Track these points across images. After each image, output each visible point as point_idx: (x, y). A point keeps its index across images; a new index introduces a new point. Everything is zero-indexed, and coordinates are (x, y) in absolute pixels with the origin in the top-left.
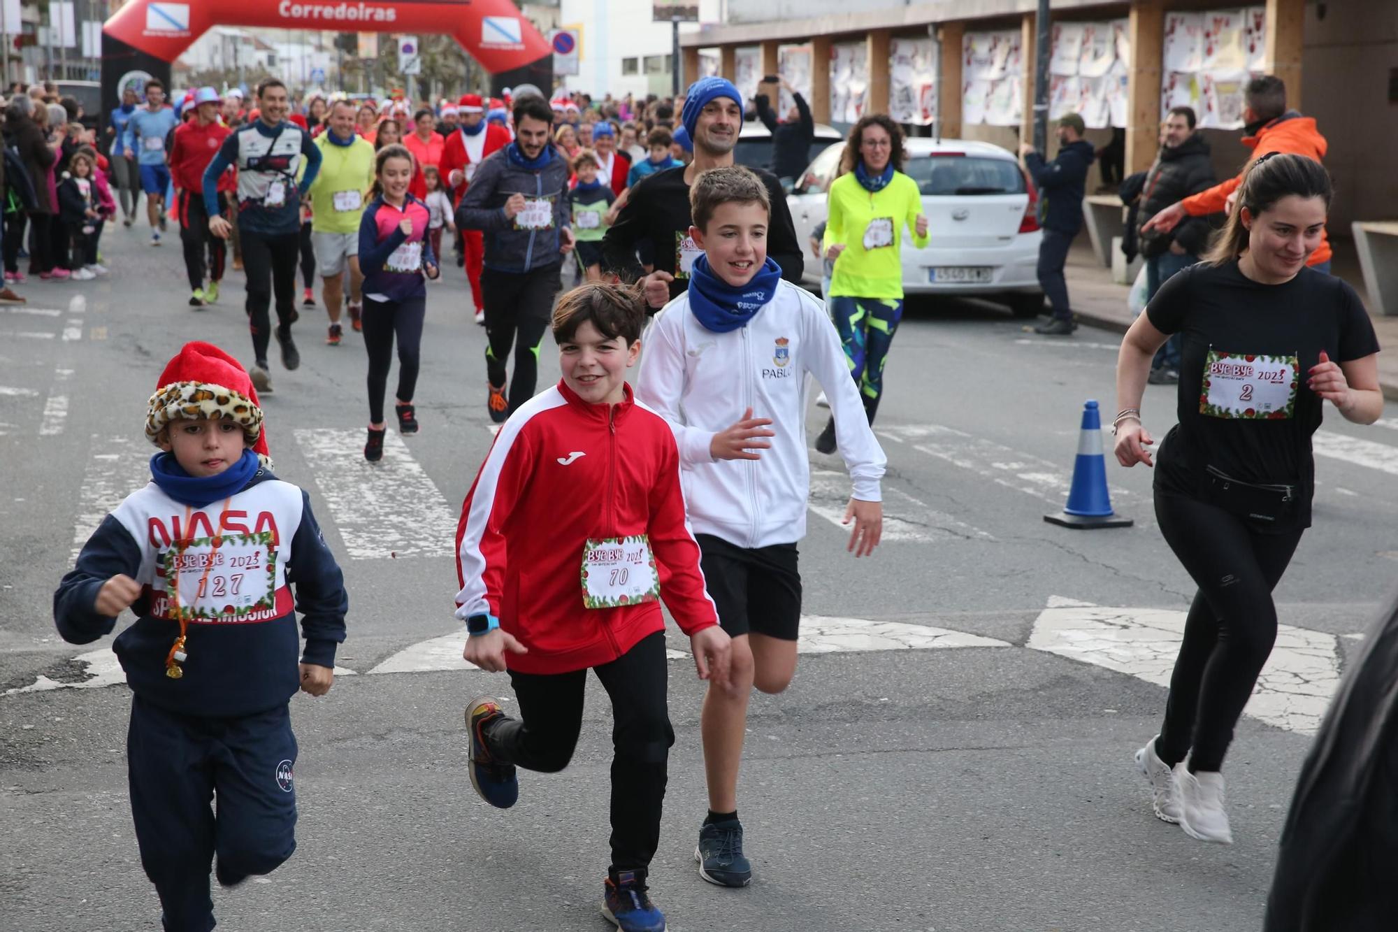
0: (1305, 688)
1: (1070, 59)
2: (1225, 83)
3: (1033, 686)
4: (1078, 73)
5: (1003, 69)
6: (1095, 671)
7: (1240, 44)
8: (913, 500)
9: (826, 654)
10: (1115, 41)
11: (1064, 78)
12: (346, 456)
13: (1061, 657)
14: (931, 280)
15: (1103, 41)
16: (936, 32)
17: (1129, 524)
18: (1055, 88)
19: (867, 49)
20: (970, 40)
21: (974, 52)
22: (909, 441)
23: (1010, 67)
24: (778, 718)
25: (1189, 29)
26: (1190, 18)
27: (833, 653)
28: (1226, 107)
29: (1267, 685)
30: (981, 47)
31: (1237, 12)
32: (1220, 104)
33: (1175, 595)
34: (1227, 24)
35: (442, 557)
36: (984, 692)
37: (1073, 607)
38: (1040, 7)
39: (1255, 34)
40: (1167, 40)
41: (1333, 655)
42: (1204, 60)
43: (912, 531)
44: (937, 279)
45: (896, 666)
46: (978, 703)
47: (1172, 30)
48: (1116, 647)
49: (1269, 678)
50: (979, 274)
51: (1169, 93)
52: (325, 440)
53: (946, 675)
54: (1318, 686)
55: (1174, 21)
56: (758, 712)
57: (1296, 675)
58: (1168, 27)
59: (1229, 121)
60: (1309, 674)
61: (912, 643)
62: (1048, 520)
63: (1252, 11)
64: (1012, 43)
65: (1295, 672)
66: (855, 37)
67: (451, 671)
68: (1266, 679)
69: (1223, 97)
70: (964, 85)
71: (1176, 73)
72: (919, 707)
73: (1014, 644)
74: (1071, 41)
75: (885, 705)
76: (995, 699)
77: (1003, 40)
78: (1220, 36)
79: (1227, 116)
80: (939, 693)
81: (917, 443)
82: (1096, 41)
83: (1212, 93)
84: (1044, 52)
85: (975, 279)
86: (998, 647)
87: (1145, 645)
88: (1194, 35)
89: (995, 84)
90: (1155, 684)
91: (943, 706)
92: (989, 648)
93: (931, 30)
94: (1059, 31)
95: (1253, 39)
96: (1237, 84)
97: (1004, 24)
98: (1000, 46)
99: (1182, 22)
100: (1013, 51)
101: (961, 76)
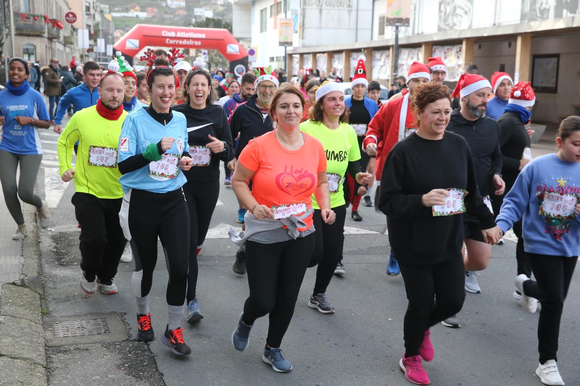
1: (404, 59)
2: (450, 68)
3: (386, 246)
4: (406, 64)
5: (384, 62)
7: (455, 56)
10: (418, 54)
11: (402, 65)
15: (414, 54)
16: (364, 50)
18: (400, 68)
19: (344, 55)
20: (374, 53)
21: (375, 57)
23: (386, 61)
25: (440, 51)
26: (440, 48)
30: (378, 55)
31: (454, 46)
34: (451, 50)
36: (371, 247)
38: (394, 43)
39: (459, 53)
46: (370, 250)
47: (435, 51)
53: (360, 242)
55: (435, 49)
58: (433, 50)
61: (351, 233)
63: (459, 46)
64: (387, 54)
66: (340, 52)
70: (372, 67)
73: (381, 234)
74: (405, 54)
76: (375, 249)
77: (385, 53)
78: (449, 53)
80: (358, 247)
82: (412, 54)
84: (397, 57)
86: (376, 234)
88: (441, 53)
89: (382, 66)
91: (359, 251)
92: (374, 234)
93: (362, 50)
94: (401, 51)
95: (459, 55)
96: (454, 68)
97: (385, 48)
98: (383, 55)
99: (438, 49)
100: (387, 57)
101: (372, 64)
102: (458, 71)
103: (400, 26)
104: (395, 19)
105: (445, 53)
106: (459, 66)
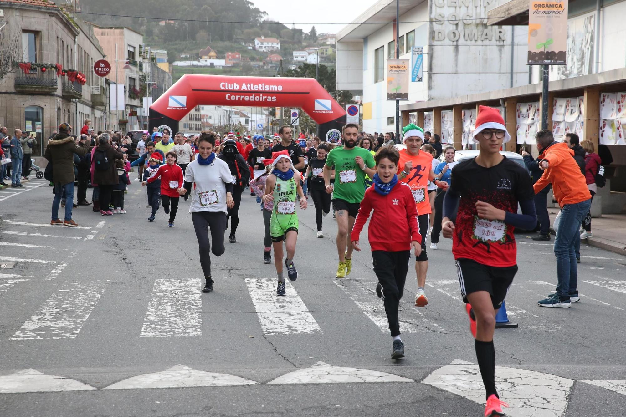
0: (546, 405)
1: (561, 114)
3: (413, 401)
4: (564, 121)
5: (533, 119)
6: (447, 394)
8: (420, 314)
9: (322, 384)
10: (580, 106)
11: (559, 123)
12: (171, 291)
13: (435, 387)
15: (575, 106)
16: (504, 103)
17: (516, 326)
18: (554, 128)
20: (520, 106)
21: (521, 111)
22: (437, 286)
23: (535, 118)
24: (282, 413)
25: (611, 99)
26: (611, 95)
27: (326, 384)
29: (528, 403)
30: (524, 109)
33: (516, 360)
35: (182, 336)
36: (388, 403)
37: (463, 364)
38: (544, 91)
40: (601, 105)
41: (568, 390)
43: (410, 328)
45: (352, 390)
46: (382, 409)
47: (604, 101)
48: (463, 383)
49: (530, 400)
51: (603, 129)
52: (167, 283)
53: (374, 395)
54: (553, 405)
55: (604, 96)
56: (275, 410)
57: (545, 399)
58: (601, 100)
60: (552, 398)
61: (366, 379)
64: (536, 107)
65: (545, 397)
66: (470, 106)
67: (141, 389)
68: (529, 401)
70: (517, 126)
71: (605, 120)
72: (353, 410)
73: (416, 381)
74: (561, 106)
75: (337, 408)
76: (391, 407)
77: (533, 106)
78: (625, 103)
80: (365, 403)
81: (440, 288)
82: (572, 106)
83: (621, 129)
84: (546, 111)
86: (407, 382)
87: (478, 383)
88: (613, 103)
89: (530, 126)
90: (473, 402)
91: (364, 409)
92: (402, 382)
93: (501, 102)
94: (556, 101)
97: (531, 99)
98: (532, 109)
99: (608, 97)
100: (537, 111)
101: (516, 123)
103: (552, 64)
104: (541, 53)
105: (619, 103)
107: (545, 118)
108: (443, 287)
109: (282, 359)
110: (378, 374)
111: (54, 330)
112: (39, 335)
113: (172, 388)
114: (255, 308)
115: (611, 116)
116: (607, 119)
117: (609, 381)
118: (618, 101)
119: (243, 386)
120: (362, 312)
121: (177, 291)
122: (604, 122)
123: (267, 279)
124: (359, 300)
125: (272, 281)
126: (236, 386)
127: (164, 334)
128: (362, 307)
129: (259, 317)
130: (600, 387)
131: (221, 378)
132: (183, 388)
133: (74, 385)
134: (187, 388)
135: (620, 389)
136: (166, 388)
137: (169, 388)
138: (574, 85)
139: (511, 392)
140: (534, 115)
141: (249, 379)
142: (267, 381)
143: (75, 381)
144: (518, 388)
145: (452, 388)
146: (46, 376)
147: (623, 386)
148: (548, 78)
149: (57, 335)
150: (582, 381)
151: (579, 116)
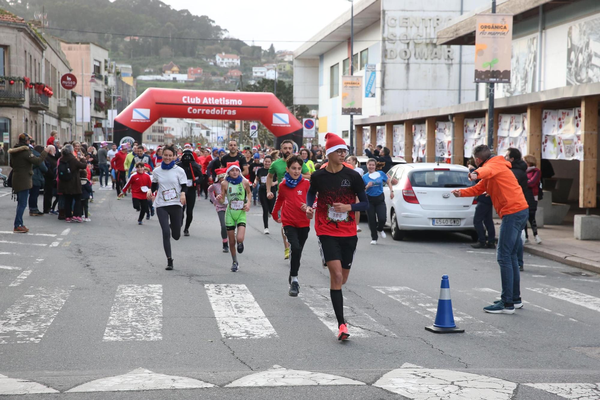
1: (505, 130)
2: (567, 140)
4: (508, 136)
5: (479, 134)
6: (397, 396)
7: (574, 122)
8: (372, 319)
9: (278, 386)
10: (523, 122)
11: (504, 138)
12: (133, 296)
13: (385, 390)
14: (433, 224)
15: (519, 122)
16: (452, 118)
17: (463, 332)
18: (500, 142)
19: (426, 127)
20: (467, 122)
21: (468, 126)
22: (388, 293)
23: (482, 133)
25: (552, 116)
26: (553, 112)
28: (568, 150)
30: (471, 125)
31: (572, 110)
32: (565, 149)
33: (463, 363)
34: (568, 115)
35: (143, 341)
37: (412, 368)
38: (489, 107)
39: (579, 119)
40: (543, 122)
41: (512, 392)
42: (558, 130)
43: (362, 332)
44: (436, 224)
45: (306, 393)
47: (546, 117)
48: (413, 386)
50: (454, 222)
51: (545, 144)
52: (130, 289)
53: (327, 398)
55: (546, 113)
58: (544, 116)
59: (569, 157)
61: (320, 383)
62: (426, 329)
63: (577, 109)
64: (483, 123)
66: (420, 121)
67: (103, 392)
69: (566, 146)
70: (464, 141)
71: (547, 135)
73: (367, 384)
74: (506, 122)
77: (480, 122)
78: (565, 120)
79: (568, 154)
81: (391, 294)
82: (516, 122)
83: (562, 144)
84: (491, 126)
85: (453, 224)
86: (358, 385)
87: (427, 386)
88: (555, 120)
89: (476, 140)
92: (355, 385)
93: (449, 118)
94: (501, 117)
95: (578, 121)
96: (572, 140)
97: (478, 115)
98: (478, 124)
99: (550, 114)
100: (483, 127)
101: (463, 137)
102: (577, 144)
103: (498, 82)
104: (487, 72)
106: (578, 137)
107: (491, 133)
108: (394, 293)
109: (239, 362)
110: (331, 377)
111: (18, 334)
112: (4, 339)
113: (133, 391)
114: (213, 313)
115: (553, 132)
116: (549, 134)
117: (550, 384)
118: (559, 117)
119: (202, 388)
120: (316, 317)
121: (139, 296)
122: (546, 137)
123: (225, 285)
124: (314, 306)
125: (231, 287)
126: (195, 389)
127: (125, 338)
128: (316, 312)
129: (218, 322)
130: (542, 390)
131: (180, 381)
132: (144, 390)
133: (39, 388)
134: (147, 390)
135: (560, 391)
136: (127, 391)
137: (130, 391)
138: (518, 103)
139: (457, 394)
140: (480, 130)
141: (207, 382)
142: (225, 384)
143: (39, 384)
144: (464, 390)
145: (402, 390)
146: (10, 379)
147: (563, 389)
148: (493, 95)
149: (22, 339)
150: (524, 384)
151: (522, 132)
